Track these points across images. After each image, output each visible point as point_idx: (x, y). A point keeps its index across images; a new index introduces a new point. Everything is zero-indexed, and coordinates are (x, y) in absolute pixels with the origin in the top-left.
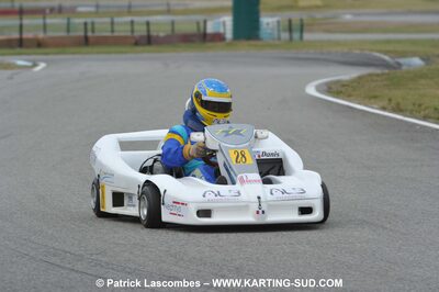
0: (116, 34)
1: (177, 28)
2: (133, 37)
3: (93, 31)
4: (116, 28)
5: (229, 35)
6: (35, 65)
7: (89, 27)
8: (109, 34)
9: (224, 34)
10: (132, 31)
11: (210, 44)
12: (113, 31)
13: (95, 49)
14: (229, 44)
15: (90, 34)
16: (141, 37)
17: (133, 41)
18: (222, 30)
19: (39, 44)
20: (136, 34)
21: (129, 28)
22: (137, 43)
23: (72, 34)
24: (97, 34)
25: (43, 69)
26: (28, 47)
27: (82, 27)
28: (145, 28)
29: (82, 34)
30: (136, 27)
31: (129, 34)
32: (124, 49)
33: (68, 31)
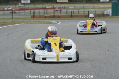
0: (80, 14)
1: (96, 13)
2: (84, 15)
3: (73, 13)
4: (80, 13)
5: (111, 15)
6: (58, 23)
7: (72, 12)
8: (78, 14)
9: (109, 14)
10: (84, 13)
11: (105, 17)
12: (79, 13)
13: (74, 18)
14: (110, 17)
15: (73, 14)
16: (87, 15)
17: (84, 16)
18: (109, 13)
19: (59, 17)
20: (85, 14)
21: (83, 13)
22: (85, 17)
23: (68, 14)
24: (74, 14)
25: (60, 24)
26: (56, 18)
27: (71, 12)
28: (88, 13)
29: (70, 14)
30: (85, 13)
31: (83, 14)
32: (82, 18)
33: (67, 13)
